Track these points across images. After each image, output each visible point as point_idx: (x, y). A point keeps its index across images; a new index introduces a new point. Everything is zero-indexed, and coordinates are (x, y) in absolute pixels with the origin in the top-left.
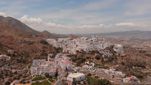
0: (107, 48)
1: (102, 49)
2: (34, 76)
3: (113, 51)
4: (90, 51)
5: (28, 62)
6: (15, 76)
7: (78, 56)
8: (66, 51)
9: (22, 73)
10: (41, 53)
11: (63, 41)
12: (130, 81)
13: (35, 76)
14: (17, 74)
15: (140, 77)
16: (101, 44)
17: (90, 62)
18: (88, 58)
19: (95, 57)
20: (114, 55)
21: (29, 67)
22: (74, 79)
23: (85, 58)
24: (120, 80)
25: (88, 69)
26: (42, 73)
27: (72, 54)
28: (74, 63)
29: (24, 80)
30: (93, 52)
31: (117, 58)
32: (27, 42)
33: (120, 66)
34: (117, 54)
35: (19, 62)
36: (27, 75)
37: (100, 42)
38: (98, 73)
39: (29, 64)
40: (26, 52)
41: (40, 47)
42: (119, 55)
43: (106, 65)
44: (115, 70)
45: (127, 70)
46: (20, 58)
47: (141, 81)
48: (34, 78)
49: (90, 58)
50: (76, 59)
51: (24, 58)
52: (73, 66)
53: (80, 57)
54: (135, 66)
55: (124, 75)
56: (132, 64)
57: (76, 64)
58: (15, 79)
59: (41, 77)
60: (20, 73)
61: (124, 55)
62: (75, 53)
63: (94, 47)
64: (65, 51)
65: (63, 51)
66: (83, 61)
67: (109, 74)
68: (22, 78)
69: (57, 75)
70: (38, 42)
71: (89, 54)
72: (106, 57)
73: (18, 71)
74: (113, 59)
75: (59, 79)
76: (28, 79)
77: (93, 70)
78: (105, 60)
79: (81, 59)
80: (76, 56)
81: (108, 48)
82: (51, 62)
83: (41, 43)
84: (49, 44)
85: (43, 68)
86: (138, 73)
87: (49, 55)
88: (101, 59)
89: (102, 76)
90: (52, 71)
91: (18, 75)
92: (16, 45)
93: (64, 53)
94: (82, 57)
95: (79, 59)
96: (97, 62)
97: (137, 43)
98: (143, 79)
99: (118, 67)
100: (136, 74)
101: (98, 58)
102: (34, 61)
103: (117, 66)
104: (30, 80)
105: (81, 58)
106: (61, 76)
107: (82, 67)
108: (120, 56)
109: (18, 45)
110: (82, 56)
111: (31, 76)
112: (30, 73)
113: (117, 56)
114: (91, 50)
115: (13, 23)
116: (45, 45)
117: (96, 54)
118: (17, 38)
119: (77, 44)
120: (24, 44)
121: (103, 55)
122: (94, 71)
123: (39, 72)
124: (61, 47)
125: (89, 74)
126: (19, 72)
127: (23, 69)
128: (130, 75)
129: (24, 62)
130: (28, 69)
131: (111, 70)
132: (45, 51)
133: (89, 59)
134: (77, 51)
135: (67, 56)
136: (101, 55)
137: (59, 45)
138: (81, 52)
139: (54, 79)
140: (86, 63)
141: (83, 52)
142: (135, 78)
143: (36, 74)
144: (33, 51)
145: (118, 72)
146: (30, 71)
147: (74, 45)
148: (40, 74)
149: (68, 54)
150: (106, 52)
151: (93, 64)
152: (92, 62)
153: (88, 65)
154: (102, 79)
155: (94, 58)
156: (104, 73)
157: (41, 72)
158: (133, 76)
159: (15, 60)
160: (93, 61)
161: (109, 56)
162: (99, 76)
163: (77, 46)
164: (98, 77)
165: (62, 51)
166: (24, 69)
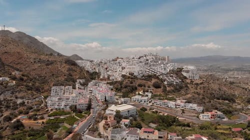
0: (172, 72)
1: (164, 72)
2: (52, 110)
3: (182, 76)
4: (143, 76)
5: (43, 91)
6: (21, 108)
7: (124, 83)
8: (106, 77)
9: (33, 105)
10: (66, 77)
11: (101, 62)
12: (211, 118)
13: (54, 110)
14: (25, 105)
15: (228, 113)
16: (162, 65)
17: (144, 92)
18: (140, 86)
19: (152, 84)
20: (183, 82)
21: (46, 98)
22: (118, 112)
23: (137, 86)
24: (194, 116)
25: (141, 101)
26: (66, 106)
27: (115, 80)
28: (118, 94)
29: (36, 115)
30: (149, 77)
31: (188, 87)
32: (44, 62)
33: (193, 96)
34: (188, 81)
35: (29, 90)
36: (40, 108)
37: (160, 62)
38: (158, 107)
39: (45, 94)
40: (41, 77)
41: (64, 68)
42: (192, 82)
43: (170, 96)
44: (186, 102)
45: (206, 101)
46: (31, 84)
47: (229, 119)
48: (52, 112)
49: (145, 86)
50: (121, 87)
51: (37, 84)
52: (117, 97)
53: (129, 84)
54: (219, 99)
55: (201, 108)
56: (213, 95)
57: (121, 94)
58: (21, 113)
59: (64, 112)
60: (30, 105)
61: (199, 83)
62: (119, 79)
63: (151, 69)
64: (104, 77)
65: (101, 77)
66: (133, 90)
67: (176, 107)
68: (32, 112)
69: (89, 107)
70: (62, 62)
71: (143, 79)
72: (170, 85)
73: (26, 101)
74: (181, 88)
75: (93, 113)
76: (42, 114)
77: (150, 102)
78: (168, 89)
79: (129, 88)
80: (121, 83)
81: (173, 70)
82: (81, 91)
83: (66, 63)
84: (79, 66)
85: (68, 98)
86: (224, 107)
87: (78, 81)
88: (162, 88)
89: (164, 111)
90: (82, 102)
91: (25, 108)
92: (26, 66)
93: (102, 80)
94: (131, 85)
95: (126, 87)
96: (155, 92)
97: (219, 73)
98: (233, 115)
99: (190, 98)
100: (221, 108)
101: (157, 86)
102: (53, 88)
103: (189, 96)
104: (46, 116)
105: (129, 86)
106: (96, 109)
107: (131, 98)
108: (193, 84)
109: (28, 66)
110: (132, 83)
111: (47, 110)
112: (46, 106)
113: (188, 83)
114: (146, 74)
115: (26, 41)
116: (72, 67)
117: (154, 81)
118: (29, 55)
119: (123, 66)
120: (39, 65)
121: (165, 81)
122: (151, 104)
123: (60, 104)
124: (97, 71)
125: (143, 108)
126: (28, 103)
127: (34, 99)
128: (211, 108)
129: (38, 90)
130: (43, 100)
131: (178, 102)
132: (71, 76)
133: (143, 87)
134: (123, 76)
135: (108, 83)
136: (163, 81)
137: (94, 69)
138: (129, 77)
139: (85, 114)
140: (137, 93)
141: (132, 77)
142: (219, 113)
143: (56, 107)
144: (53, 75)
145: (191, 105)
146: (46, 103)
147: (118, 67)
148: (62, 107)
149: (109, 82)
150: (171, 76)
151: (150, 95)
152: (147, 92)
153: (141, 96)
154: (164, 114)
155: (151, 86)
156: (168, 106)
157: (63, 104)
158: (216, 111)
159: (22, 86)
160: (150, 90)
161: (175, 83)
162: (159, 111)
163: (123, 68)
164: (157, 112)
165: (99, 77)
166: (37, 99)
